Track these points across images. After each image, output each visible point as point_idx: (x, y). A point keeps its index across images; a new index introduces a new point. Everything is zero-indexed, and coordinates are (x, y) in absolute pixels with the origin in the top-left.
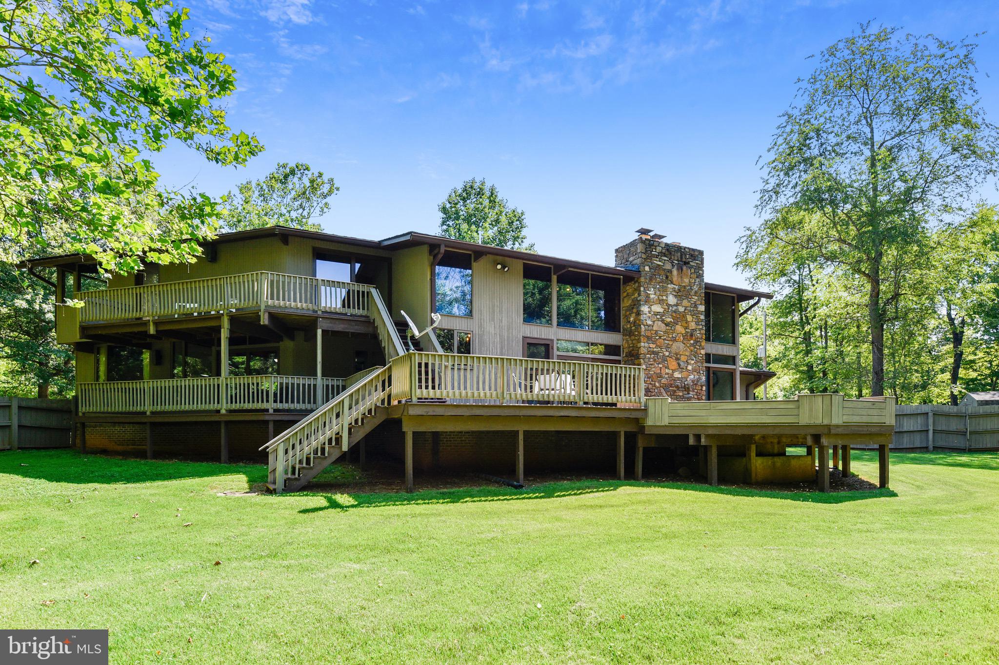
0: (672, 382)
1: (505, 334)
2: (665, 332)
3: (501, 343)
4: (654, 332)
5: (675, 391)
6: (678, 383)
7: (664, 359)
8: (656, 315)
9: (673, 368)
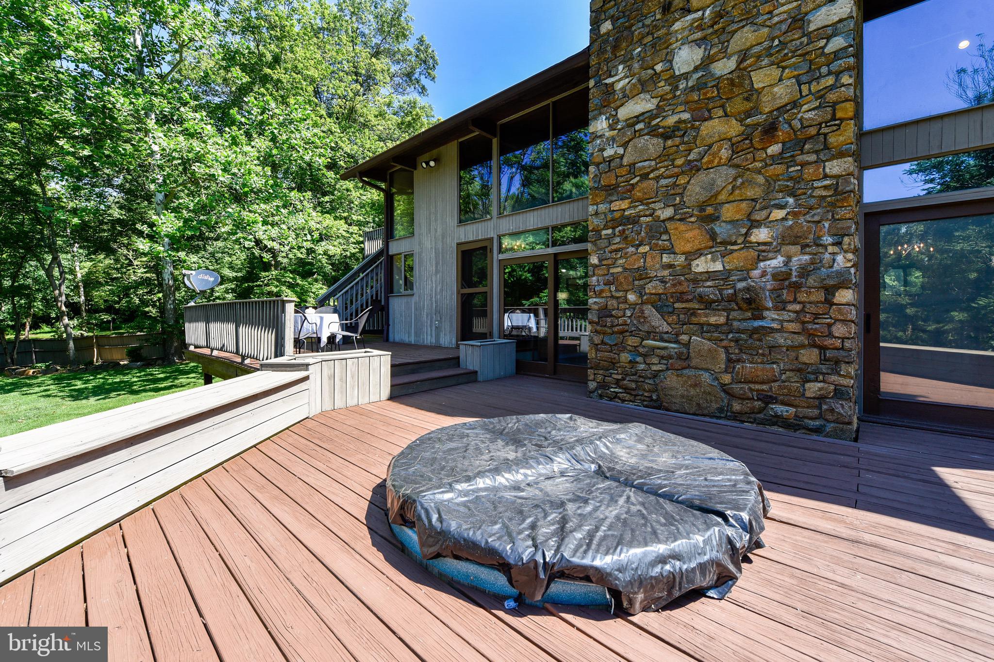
0: (684, 287)
1: (440, 246)
2: (660, 158)
3: (437, 257)
4: (623, 171)
5: (693, 313)
6: (708, 289)
7: (658, 229)
8: (633, 125)
9: (688, 247)
